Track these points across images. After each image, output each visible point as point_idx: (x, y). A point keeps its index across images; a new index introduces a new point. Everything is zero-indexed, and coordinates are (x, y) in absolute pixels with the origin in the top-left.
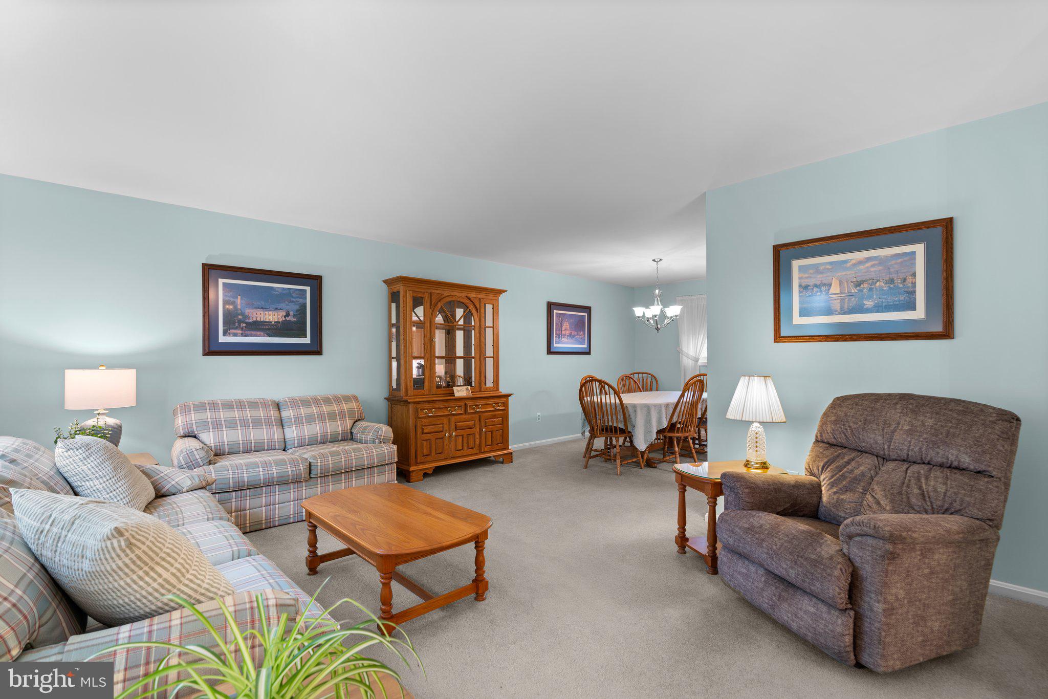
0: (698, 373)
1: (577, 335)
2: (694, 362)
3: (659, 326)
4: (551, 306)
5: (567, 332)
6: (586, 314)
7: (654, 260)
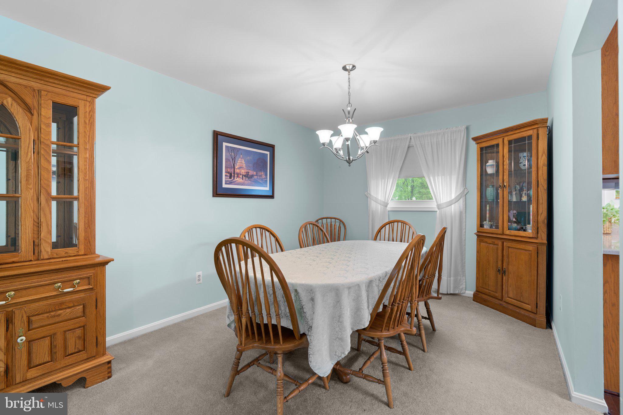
0: (387, 221)
1: (256, 175)
2: (382, 207)
3: (351, 158)
4: (217, 136)
5: (243, 171)
6: (268, 153)
7: (344, 68)
